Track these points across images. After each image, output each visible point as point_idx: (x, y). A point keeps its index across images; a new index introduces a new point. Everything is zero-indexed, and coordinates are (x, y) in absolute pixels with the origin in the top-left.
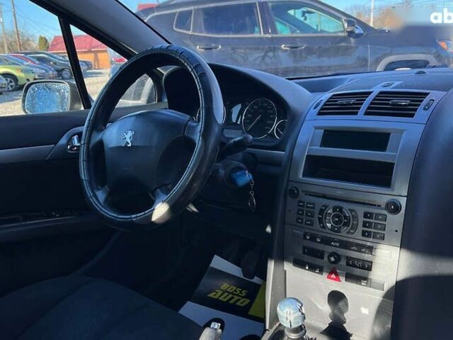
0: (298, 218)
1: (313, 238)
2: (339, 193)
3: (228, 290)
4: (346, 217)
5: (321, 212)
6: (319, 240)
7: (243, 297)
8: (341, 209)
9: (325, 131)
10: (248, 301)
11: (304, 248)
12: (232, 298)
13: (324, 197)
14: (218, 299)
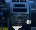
8: (20, 16)
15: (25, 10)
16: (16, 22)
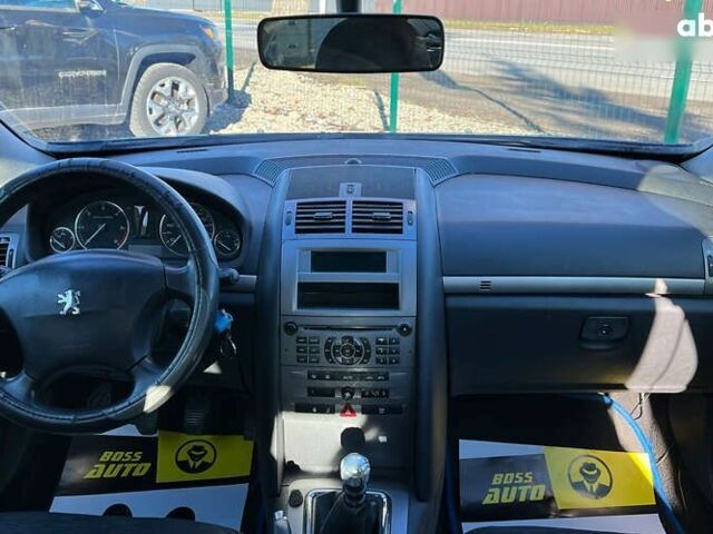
0: (298, 358)
1: (321, 376)
2: (346, 322)
3: (113, 459)
4: (358, 347)
5: (328, 345)
6: (328, 377)
7: (139, 462)
8: (351, 340)
9: (312, 252)
10: (148, 466)
11: (309, 389)
12: (124, 469)
13: (330, 328)
14: (102, 477)
15: (387, 296)
16: (319, 384)
